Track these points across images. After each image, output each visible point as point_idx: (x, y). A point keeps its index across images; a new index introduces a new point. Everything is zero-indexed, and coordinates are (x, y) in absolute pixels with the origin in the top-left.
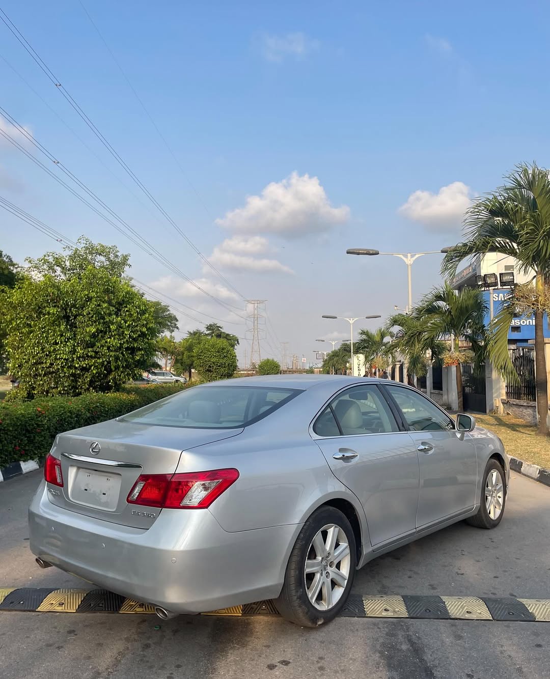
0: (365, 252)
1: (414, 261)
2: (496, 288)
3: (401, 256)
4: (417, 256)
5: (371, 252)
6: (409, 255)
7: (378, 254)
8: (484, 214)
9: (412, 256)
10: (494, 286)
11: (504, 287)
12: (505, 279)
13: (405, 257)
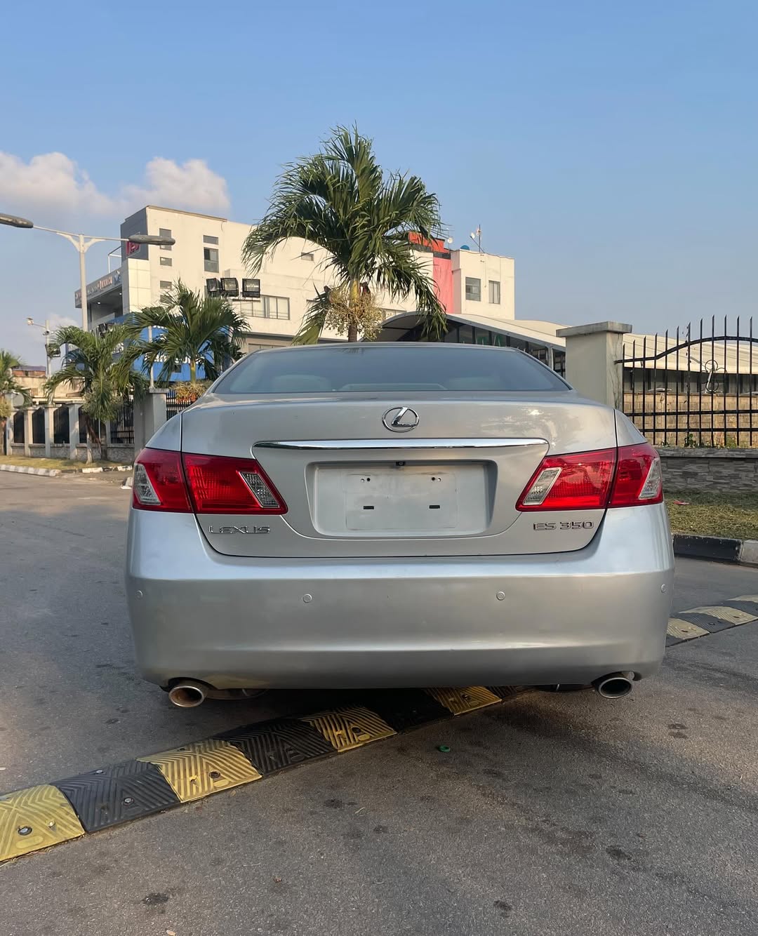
0: (10, 220)
1: (90, 247)
2: (237, 298)
3: (70, 237)
4: (93, 241)
5: (20, 222)
6: (82, 237)
7: (31, 227)
8: (295, 190)
9: (87, 240)
10: (233, 296)
11: (247, 298)
12: (249, 286)
13: (76, 240)
